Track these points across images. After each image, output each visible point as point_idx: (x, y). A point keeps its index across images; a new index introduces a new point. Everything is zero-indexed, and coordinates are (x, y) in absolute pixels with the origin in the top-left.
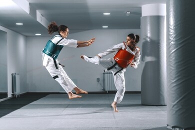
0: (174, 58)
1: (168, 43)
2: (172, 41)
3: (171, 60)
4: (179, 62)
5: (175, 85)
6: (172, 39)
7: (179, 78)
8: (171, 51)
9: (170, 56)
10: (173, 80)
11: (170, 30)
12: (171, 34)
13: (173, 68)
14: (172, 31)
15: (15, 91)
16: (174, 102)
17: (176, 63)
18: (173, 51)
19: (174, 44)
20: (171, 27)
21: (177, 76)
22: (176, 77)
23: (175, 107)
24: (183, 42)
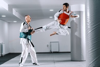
0: (90, 36)
1: (86, 27)
2: (89, 26)
3: (88, 37)
4: (93, 38)
5: (91, 52)
6: (88, 25)
7: (93, 48)
8: (88, 32)
9: (88, 35)
10: (90, 49)
11: (88, 19)
12: (88, 22)
13: (89, 42)
14: (88, 20)
15: (2, 53)
16: (91, 62)
17: (91, 39)
18: (90, 32)
19: (90, 28)
20: (88, 18)
21: (92, 46)
22: (91, 48)
23: (91, 65)
24: (95, 27)
